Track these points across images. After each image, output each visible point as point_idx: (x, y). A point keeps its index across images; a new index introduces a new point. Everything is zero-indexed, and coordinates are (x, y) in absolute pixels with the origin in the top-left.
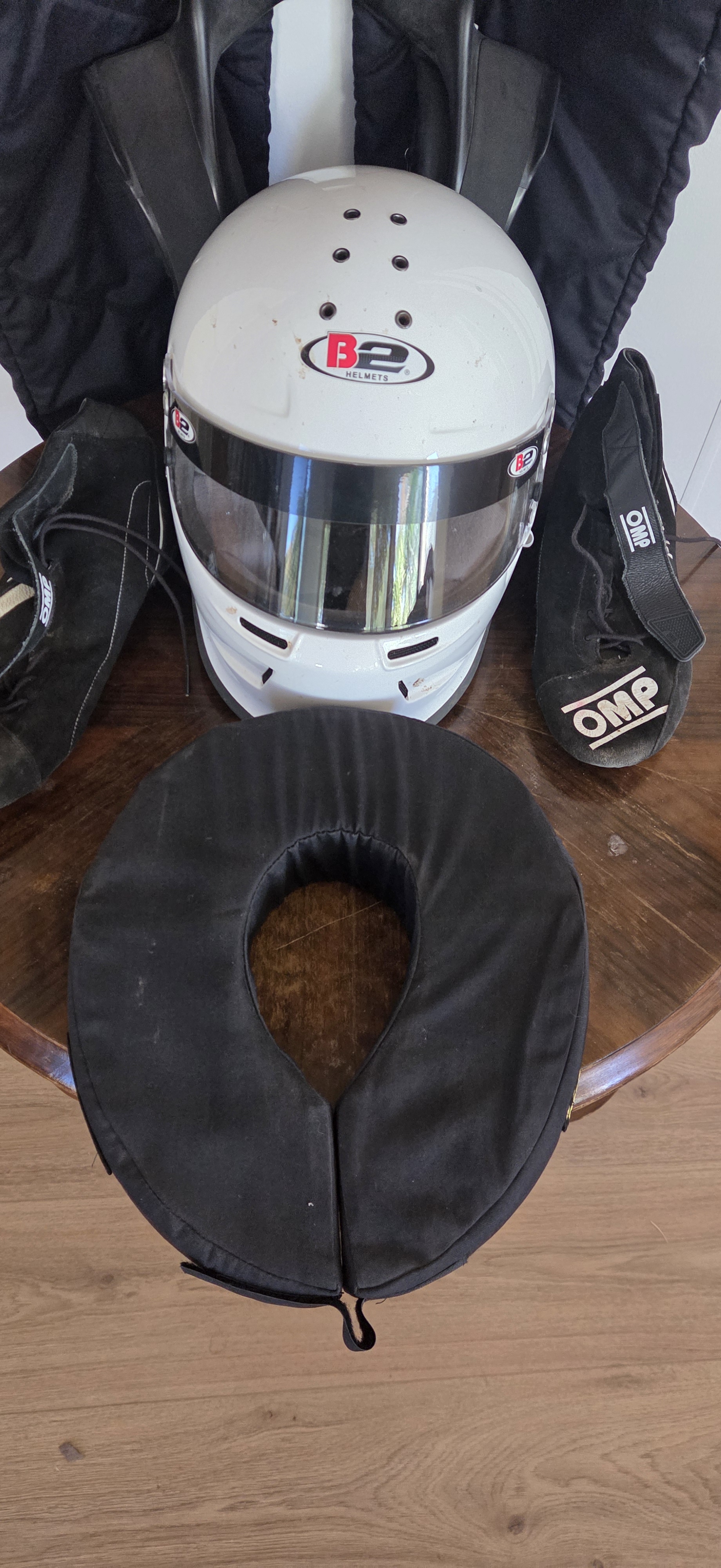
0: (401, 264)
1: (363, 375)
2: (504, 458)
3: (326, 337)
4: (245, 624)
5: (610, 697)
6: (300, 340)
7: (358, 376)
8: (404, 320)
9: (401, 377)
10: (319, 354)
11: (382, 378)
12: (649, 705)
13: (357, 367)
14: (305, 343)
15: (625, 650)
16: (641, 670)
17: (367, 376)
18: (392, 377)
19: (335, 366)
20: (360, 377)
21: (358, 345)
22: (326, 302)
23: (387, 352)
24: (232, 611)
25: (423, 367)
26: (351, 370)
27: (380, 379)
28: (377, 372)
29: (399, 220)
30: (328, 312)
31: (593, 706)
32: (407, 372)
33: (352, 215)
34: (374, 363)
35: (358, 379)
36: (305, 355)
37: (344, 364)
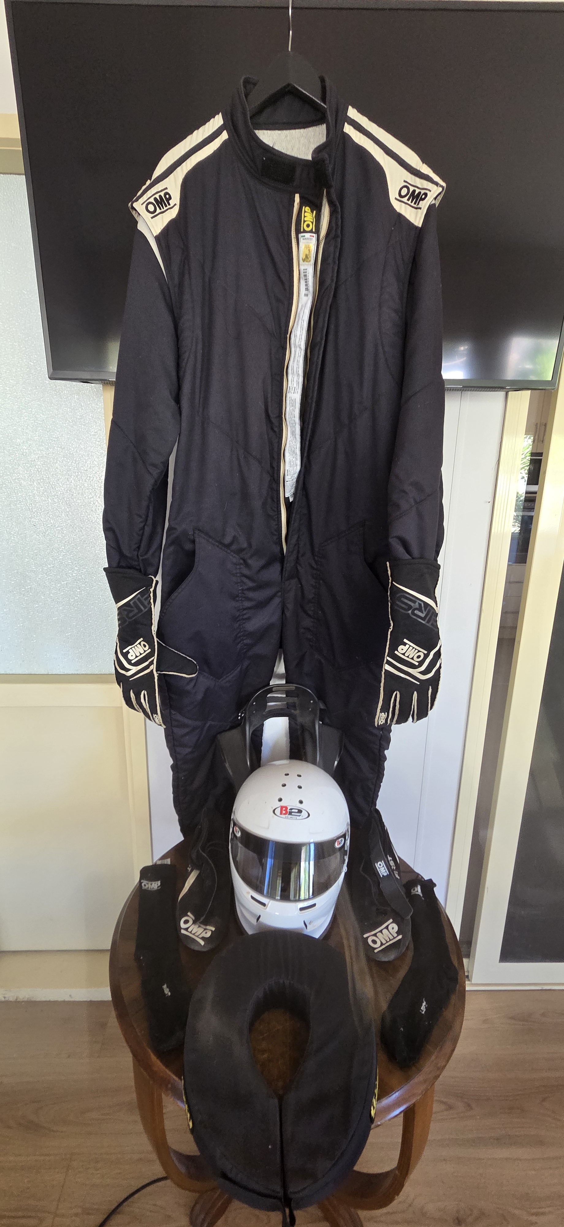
0: (300, 787)
1: (290, 817)
2: (333, 842)
3: (279, 807)
4: (252, 897)
5: (381, 931)
6: (272, 807)
8: (301, 802)
9: (301, 817)
10: (278, 811)
11: (295, 818)
12: (395, 935)
13: (289, 815)
14: (274, 809)
15: (385, 913)
16: (391, 920)
18: (298, 817)
19: (282, 815)
21: (289, 809)
22: (280, 798)
23: (297, 811)
24: (248, 893)
25: (307, 815)
26: (287, 816)
28: (294, 816)
29: (299, 776)
31: (375, 935)
32: (302, 816)
33: (287, 774)
34: (293, 814)
35: (288, 818)
36: (274, 811)
37: (285, 814)
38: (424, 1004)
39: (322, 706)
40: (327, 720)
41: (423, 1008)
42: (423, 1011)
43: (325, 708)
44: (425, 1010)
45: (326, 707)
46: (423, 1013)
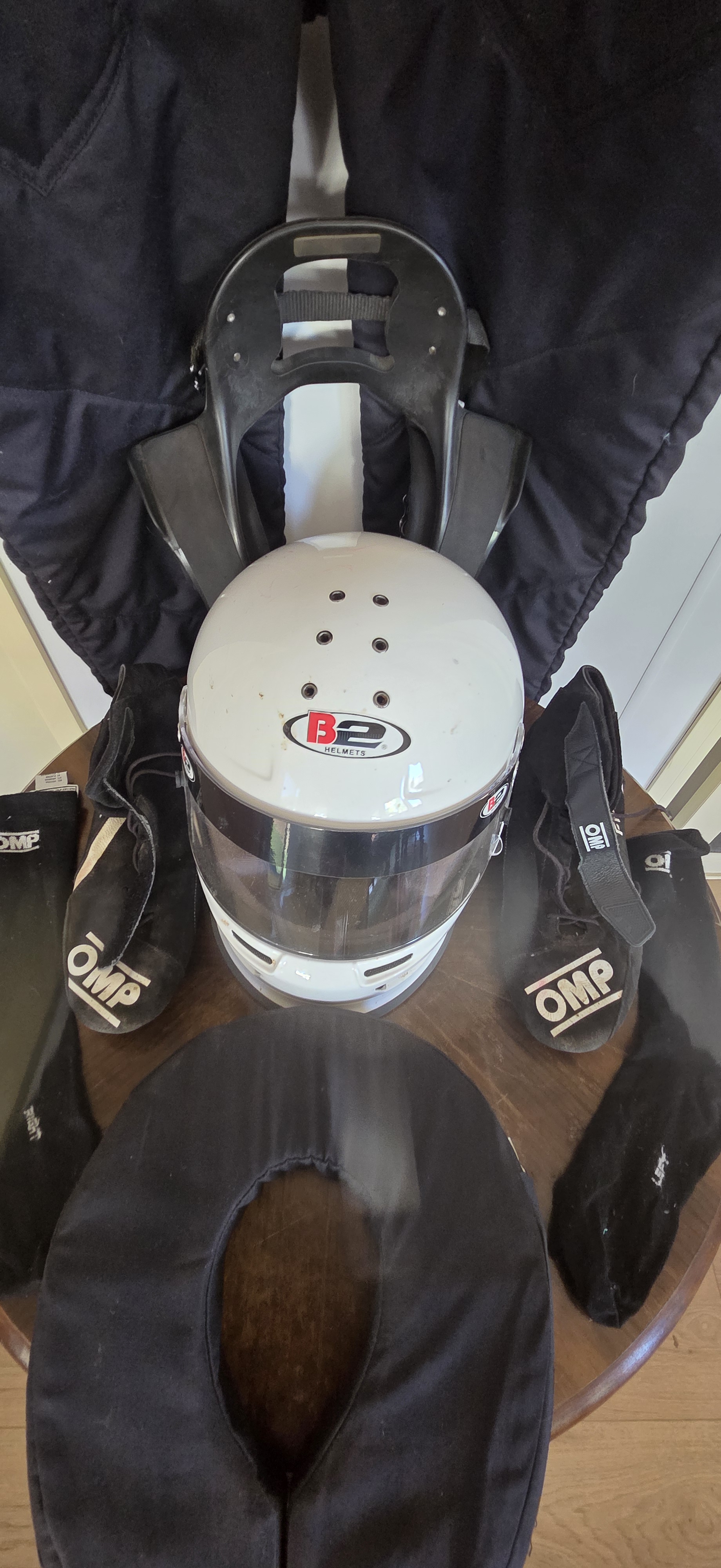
0: (380, 645)
1: (341, 751)
3: (306, 715)
4: (237, 936)
5: (569, 976)
6: (283, 716)
7: (336, 751)
8: (381, 700)
9: (378, 751)
10: (300, 729)
11: (360, 753)
12: (605, 989)
13: (334, 743)
14: (287, 719)
15: (582, 928)
16: (597, 952)
17: (345, 751)
18: (369, 751)
19: (315, 742)
20: (338, 752)
21: (337, 723)
22: (308, 682)
23: (365, 729)
24: (226, 922)
25: (400, 741)
26: (331, 745)
27: (357, 754)
28: (354, 748)
29: (382, 601)
30: (310, 691)
31: (553, 985)
32: (384, 747)
33: (338, 596)
34: (351, 739)
35: (336, 754)
36: (287, 728)
37: (323, 740)
38: (663, 1159)
39: (475, 335)
40: (482, 396)
41: (660, 1172)
42: (657, 1179)
43: (485, 344)
44: (663, 1176)
45: (490, 340)
46: (659, 1183)
